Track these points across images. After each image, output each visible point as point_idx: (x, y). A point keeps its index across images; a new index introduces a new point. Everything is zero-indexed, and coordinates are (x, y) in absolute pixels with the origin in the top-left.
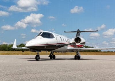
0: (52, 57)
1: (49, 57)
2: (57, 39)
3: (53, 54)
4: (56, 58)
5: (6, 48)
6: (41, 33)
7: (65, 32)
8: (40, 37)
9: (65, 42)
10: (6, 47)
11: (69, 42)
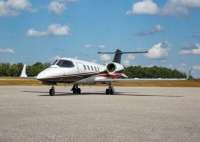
0: (76, 91)
1: (72, 90)
2: (78, 68)
3: (77, 87)
4: (81, 92)
5: (7, 71)
6: (57, 60)
7: (99, 53)
8: (55, 66)
9: (91, 71)
10: (8, 69)
11: (97, 71)
